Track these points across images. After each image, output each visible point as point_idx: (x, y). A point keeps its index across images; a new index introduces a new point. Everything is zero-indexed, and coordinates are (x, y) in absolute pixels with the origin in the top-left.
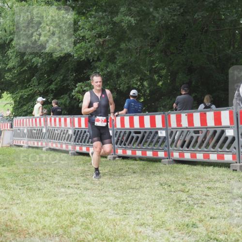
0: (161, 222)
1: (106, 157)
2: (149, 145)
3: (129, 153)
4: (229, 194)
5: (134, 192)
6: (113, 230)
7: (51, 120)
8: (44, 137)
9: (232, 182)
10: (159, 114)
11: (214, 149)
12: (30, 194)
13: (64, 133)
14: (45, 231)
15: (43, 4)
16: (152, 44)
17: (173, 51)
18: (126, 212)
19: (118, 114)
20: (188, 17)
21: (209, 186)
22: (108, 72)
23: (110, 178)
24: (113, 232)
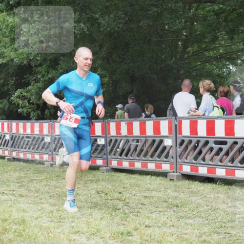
0: (96, 230)
1: (43, 164)
4: (164, 203)
6: (47, 237)
9: (169, 191)
10: (99, 122)
11: (152, 158)
17: (116, 59)
18: (61, 220)
20: (133, 26)
21: (146, 195)
22: (50, 78)
23: (46, 185)
24: (46, 240)
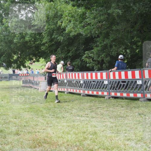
0: (140, 138)
1: (104, 98)
2: (131, 90)
3: (119, 95)
5: (123, 119)
7: (69, 74)
8: (66, 85)
10: (137, 70)
12: (58, 120)
13: (78, 83)
14: (68, 143)
15: (63, 3)
16: (132, 26)
17: (145, 30)
18: (118, 132)
19: (112, 70)
22: (105, 44)
23: (107, 111)
24: (110, 144)
